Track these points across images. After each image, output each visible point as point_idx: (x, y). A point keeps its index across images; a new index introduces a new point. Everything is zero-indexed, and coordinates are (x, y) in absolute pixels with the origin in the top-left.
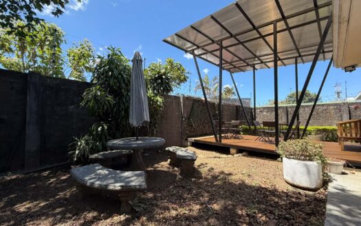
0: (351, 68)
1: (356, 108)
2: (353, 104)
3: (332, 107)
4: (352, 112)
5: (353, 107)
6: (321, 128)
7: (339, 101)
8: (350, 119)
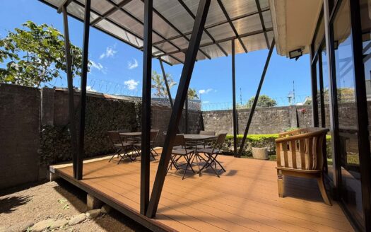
0: (297, 53)
1: (303, 112)
2: (300, 107)
3: (281, 111)
4: (300, 117)
5: (300, 111)
6: (268, 136)
7: (288, 104)
8: (298, 126)
